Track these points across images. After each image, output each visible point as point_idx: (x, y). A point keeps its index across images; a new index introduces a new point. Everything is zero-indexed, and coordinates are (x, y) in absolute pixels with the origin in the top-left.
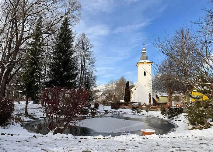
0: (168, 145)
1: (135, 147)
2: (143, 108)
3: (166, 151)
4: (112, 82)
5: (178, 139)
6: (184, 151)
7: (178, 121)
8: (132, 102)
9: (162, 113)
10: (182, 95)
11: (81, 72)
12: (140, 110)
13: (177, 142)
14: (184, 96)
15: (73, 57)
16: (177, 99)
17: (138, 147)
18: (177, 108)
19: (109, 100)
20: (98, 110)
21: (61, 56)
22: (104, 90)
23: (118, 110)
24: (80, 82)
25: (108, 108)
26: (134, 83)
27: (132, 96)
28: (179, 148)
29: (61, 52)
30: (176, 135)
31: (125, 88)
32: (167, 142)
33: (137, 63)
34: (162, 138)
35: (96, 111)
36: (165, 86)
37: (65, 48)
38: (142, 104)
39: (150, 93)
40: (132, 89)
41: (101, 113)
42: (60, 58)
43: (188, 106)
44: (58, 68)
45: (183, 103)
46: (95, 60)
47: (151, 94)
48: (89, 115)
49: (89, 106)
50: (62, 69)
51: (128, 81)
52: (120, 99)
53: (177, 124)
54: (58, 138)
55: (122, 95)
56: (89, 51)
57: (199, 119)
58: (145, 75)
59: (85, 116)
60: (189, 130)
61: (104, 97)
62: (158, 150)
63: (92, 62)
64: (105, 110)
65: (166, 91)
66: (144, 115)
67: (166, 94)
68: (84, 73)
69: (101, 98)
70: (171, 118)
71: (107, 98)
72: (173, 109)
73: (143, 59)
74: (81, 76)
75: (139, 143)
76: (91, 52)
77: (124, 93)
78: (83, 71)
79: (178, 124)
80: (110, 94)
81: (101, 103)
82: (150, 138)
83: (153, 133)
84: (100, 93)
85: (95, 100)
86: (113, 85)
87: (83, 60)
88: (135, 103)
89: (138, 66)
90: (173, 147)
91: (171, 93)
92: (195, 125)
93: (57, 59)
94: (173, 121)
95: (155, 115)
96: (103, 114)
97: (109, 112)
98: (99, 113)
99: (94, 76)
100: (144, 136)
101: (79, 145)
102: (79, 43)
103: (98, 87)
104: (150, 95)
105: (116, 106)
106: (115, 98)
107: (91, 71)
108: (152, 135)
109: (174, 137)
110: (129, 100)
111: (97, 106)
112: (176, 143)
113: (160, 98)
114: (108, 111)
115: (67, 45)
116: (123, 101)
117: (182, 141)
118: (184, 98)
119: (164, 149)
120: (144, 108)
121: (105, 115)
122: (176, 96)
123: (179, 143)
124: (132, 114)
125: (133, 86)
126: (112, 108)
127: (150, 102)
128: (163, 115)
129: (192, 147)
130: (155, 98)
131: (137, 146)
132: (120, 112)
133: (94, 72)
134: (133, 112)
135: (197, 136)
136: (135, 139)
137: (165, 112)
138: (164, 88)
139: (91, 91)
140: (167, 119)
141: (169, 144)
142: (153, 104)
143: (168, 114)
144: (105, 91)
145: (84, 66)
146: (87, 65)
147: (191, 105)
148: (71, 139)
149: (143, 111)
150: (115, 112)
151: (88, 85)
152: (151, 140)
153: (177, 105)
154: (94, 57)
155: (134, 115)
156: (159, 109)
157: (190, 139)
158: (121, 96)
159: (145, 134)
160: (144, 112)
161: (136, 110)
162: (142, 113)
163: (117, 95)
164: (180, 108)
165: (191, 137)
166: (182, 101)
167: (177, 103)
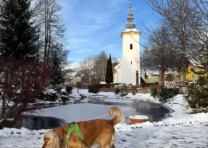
0: (168, 136)
1: (122, 142)
2: (129, 90)
3: (166, 145)
4: (89, 59)
5: (179, 126)
6: (190, 143)
7: (173, 104)
8: (115, 83)
9: (152, 95)
10: (176, 73)
11: (46, 44)
12: (125, 93)
13: (179, 130)
14: (179, 74)
15: (31, 21)
16: (170, 78)
17: (125, 141)
18: (171, 89)
19: (86, 82)
20: (70, 95)
21: (13, 19)
22: (79, 69)
23: (97, 94)
24: (45, 58)
25: (85, 92)
26: (118, 60)
27: (115, 76)
28: (183, 140)
29: (13, 14)
30: (176, 121)
31: (106, 66)
32: (165, 131)
33: (122, 33)
34: (158, 126)
35: (68, 95)
36: (156, 62)
37: (19, 7)
38: (127, 86)
39: (137, 72)
40: (116, 68)
41: (75, 99)
42: (12, 22)
43: (189, 84)
44: (11, 38)
45: (178, 83)
46: (65, 28)
47: (139, 73)
48: (58, 102)
49: (59, 90)
50: (15, 38)
51: (110, 56)
52: (100, 80)
53: (171, 108)
54: (5, 135)
55: (103, 76)
56: (56, 14)
57: (202, 100)
58: (131, 48)
59: (53, 102)
60: (189, 115)
61: (79, 79)
62: (155, 145)
63: (61, 31)
64: (80, 95)
65: (157, 68)
66: (130, 99)
67: (157, 73)
68: (49, 46)
69: (75, 79)
70: (164, 101)
71: (83, 79)
72: (167, 90)
73: (130, 28)
74: (46, 50)
75: (128, 135)
76: (59, 16)
77: (104, 72)
78: (48, 43)
79: (174, 107)
80: (86, 74)
81: (75, 86)
82: (142, 127)
83: (145, 121)
84: (74, 74)
85: (67, 83)
86: (91, 63)
87: (48, 28)
88: (119, 84)
89: (123, 37)
90: (174, 138)
91: (163, 70)
92: (196, 108)
93: (8, 24)
94: (167, 105)
95: (143, 98)
96: (78, 99)
97: (85, 97)
98: (72, 99)
99: (64, 50)
100: (133, 125)
101: (37, 143)
102: (40, 3)
103: (71, 64)
104: (137, 74)
105: (95, 88)
106: (94, 80)
107: (60, 43)
108: (144, 123)
109: (173, 125)
110: (112, 80)
111: (69, 89)
112: (178, 133)
113: (150, 77)
114: (85, 95)
115: (22, 3)
116: (104, 83)
117: (185, 129)
118: (179, 76)
119: (163, 142)
120: (131, 90)
121: (80, 101)
122: (169, 74)
123: (181, 133)
124: (115, 98)
125: (116, 64)
126: (90, 92)
127: (137, 82)
128: (154, 97)
129: (201, 137)
130: (143, 78)
131: (124, 139)
132: (100, 96)
133: (64, 44)
134: (116, 95)
135: (202, 122)
136: (121, 130)
137: (157, 93)
138: (155, 64)
139: (60, 70)
140: (159, 102)
141: (169, 134)
142: (141, 85)
143: (161, 95)
144: (80, 71)
145: (49, 36)
146: (53, 34)
147: (192, 82)
148: (26, 135)
149: (129, 93)
150: (94, 96)
151: (57, 62)
152: (143, 129)
153: (171, 84)
154: (63, 23)
155: (118, 98)
156: (149, 90)
157: (194, 126)
158: (101, 76)
159: (134, 121)
160: (130, 95)
161: (120, 93)
162: (127, 96)
163: (96, 76)
164: (176, 88)
165: (194, 123)
166: (176, 80)
167: (170, 83)
